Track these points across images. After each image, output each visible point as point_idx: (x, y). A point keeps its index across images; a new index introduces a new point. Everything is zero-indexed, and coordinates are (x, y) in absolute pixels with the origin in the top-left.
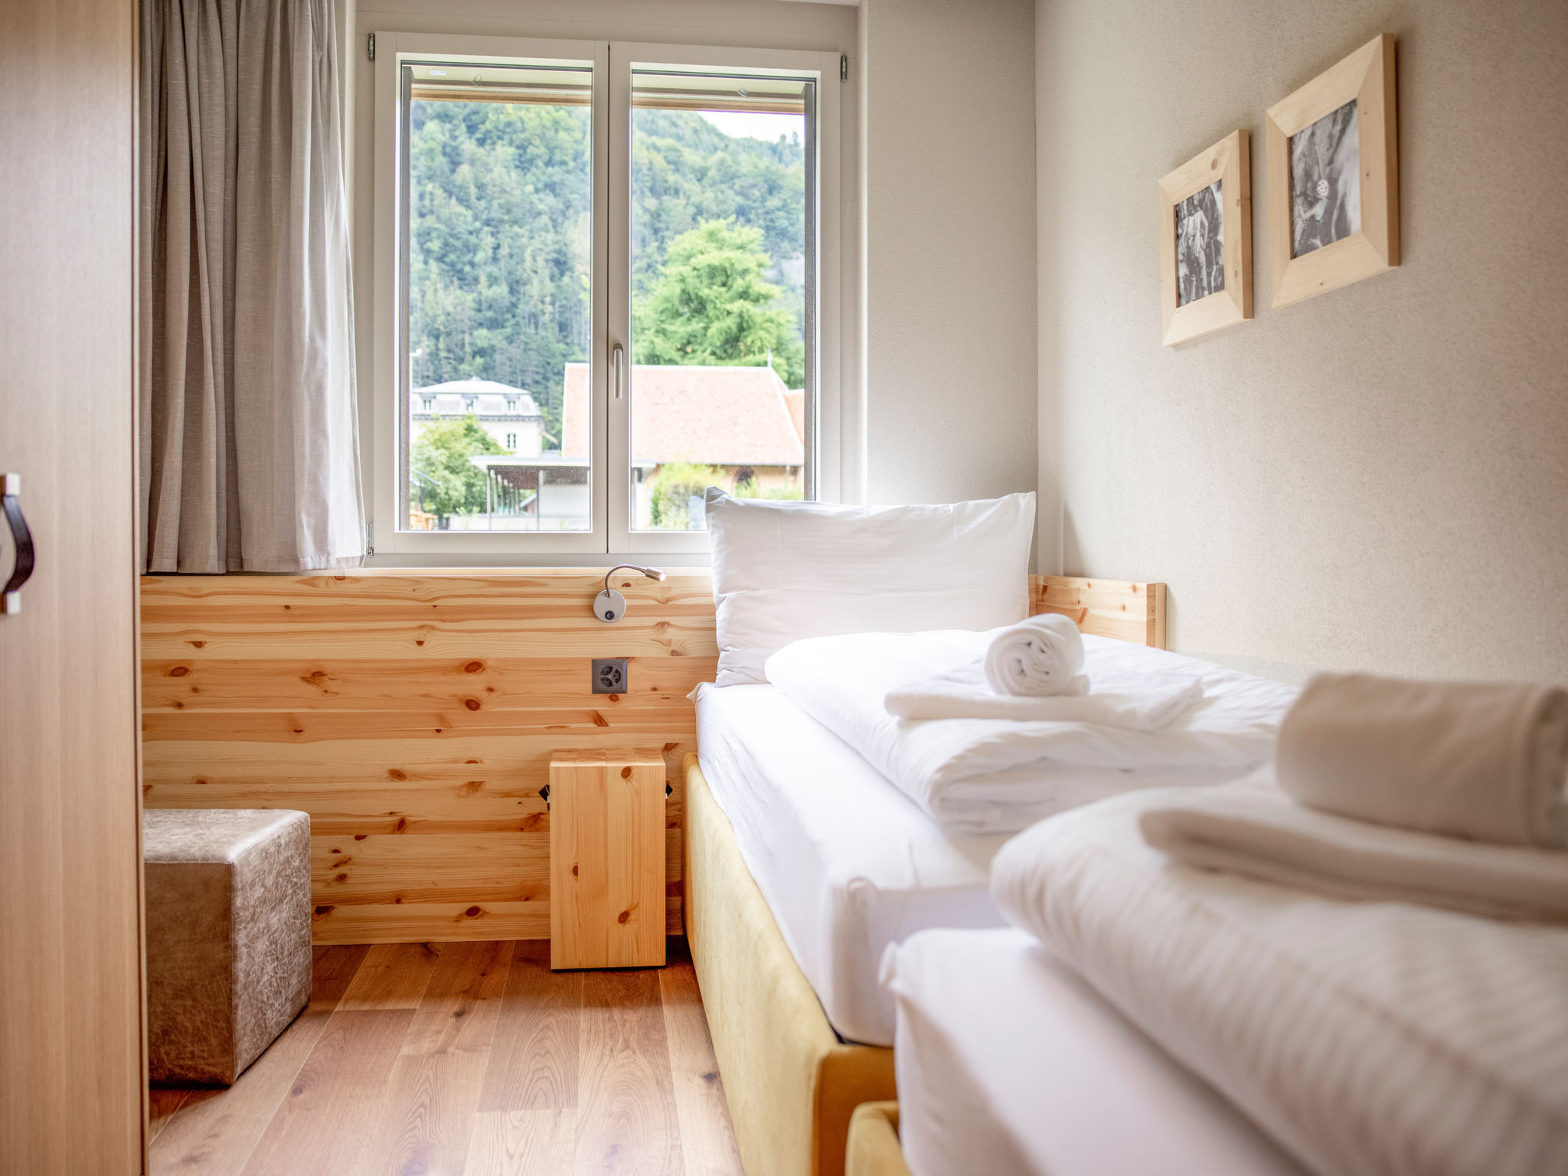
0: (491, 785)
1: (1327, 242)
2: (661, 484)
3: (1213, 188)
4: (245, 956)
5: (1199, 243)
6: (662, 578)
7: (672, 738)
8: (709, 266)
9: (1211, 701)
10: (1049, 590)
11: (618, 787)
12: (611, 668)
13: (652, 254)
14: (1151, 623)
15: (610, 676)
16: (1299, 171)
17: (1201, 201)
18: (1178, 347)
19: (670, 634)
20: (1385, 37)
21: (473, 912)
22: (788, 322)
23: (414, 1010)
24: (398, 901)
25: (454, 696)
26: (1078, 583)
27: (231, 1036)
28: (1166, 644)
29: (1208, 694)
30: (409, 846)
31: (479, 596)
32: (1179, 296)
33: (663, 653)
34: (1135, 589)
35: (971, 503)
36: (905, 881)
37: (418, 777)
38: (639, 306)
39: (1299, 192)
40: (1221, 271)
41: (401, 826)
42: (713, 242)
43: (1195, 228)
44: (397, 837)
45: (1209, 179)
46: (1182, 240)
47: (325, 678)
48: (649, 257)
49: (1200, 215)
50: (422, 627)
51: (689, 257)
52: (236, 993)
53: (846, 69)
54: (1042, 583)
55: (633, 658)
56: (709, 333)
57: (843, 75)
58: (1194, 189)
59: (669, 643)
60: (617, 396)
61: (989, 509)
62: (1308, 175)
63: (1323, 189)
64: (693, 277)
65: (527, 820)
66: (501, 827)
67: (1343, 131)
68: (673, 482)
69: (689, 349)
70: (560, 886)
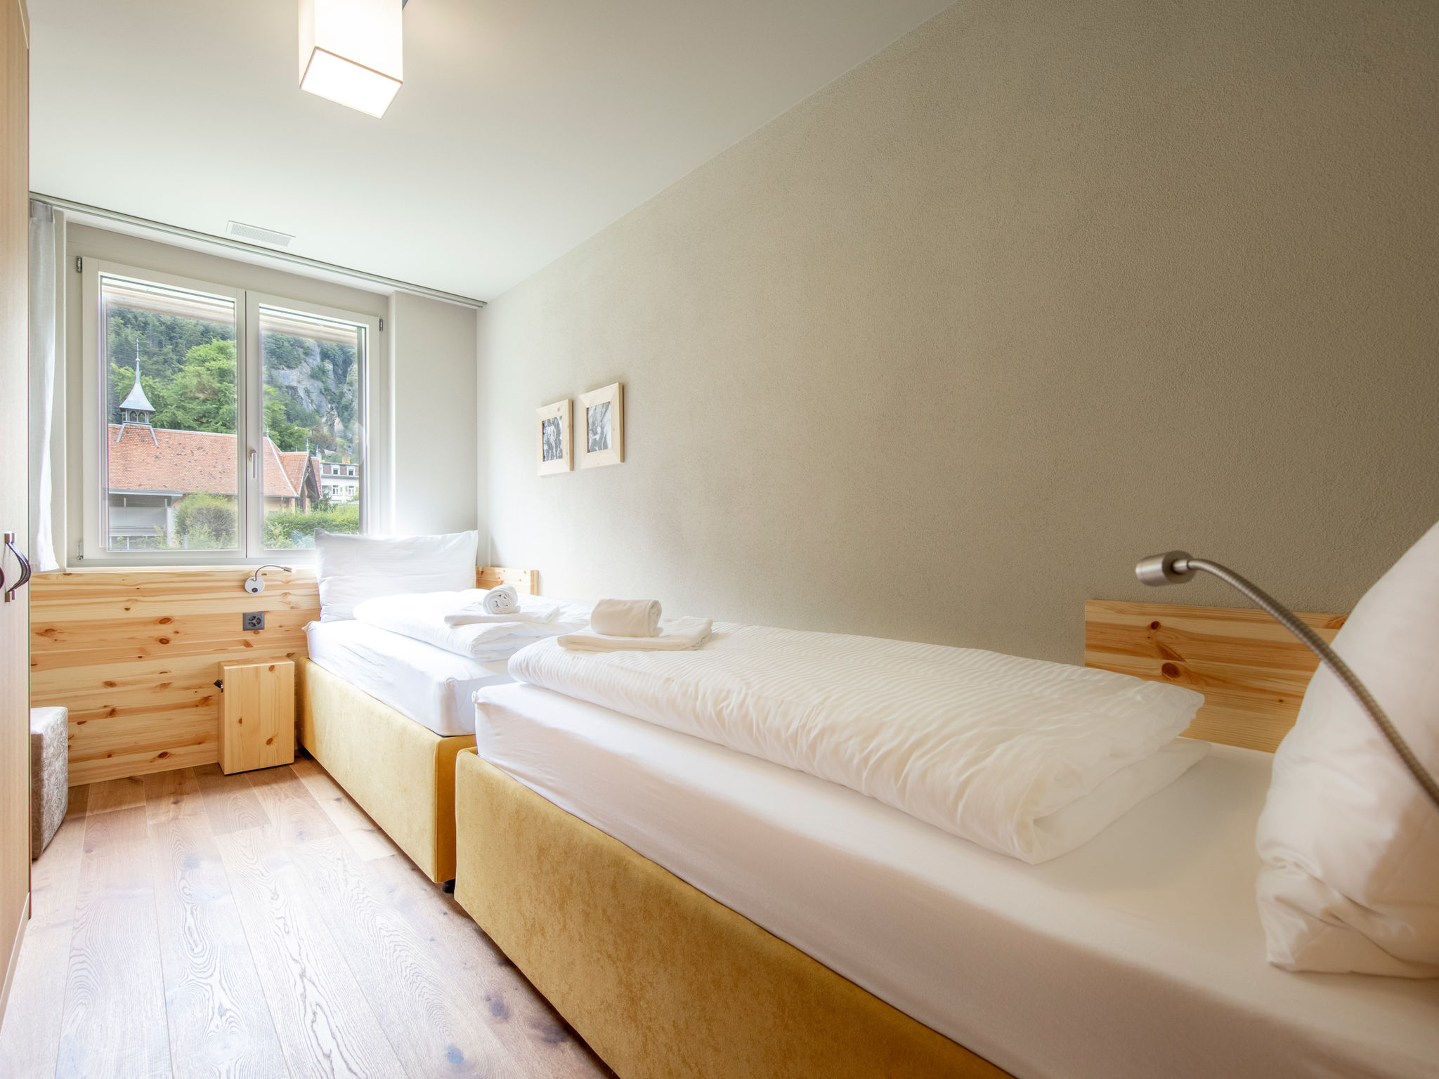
0: (176, 684)
1: (600, 449)
2: (186, 508)
3: (558, 418)
4: (47, 785)
5: (552, 439)
6: (293, 571)
7: (290, 651)
8: (219, 368)
9: (563, 613)
10: (484, 573)
11: (267, 677)
12: (255, 617)
13: (169, 353)
14: (532, 587)
15: (254, 621)
16: (590, 421)
17: (553, 422)
18: (543, 477)
19: (290, 598)
20: (619, 384)
21: (163, 755)
22: (280, 409)
23: (144, 806)
24: (109, 756)
25: (152, 637)
26: (497, 570)
27: (40, 830)
28: (538, 594)
29: (562, 611)
30: (118, 723)
31: (169, 582)
32: (544, 457)
33: (287, 608)
34: (525, 572)
35: (449, 535)
36: (467, 677)
37: (124, 684)
38: (163, 389)
39: (590, 428)
40: (561, 451)
41: (113, 713)
42: (222, 354)
43: (551, 432)
44: (110, 720)
45: (557, 415)
46: (545, 435)
47: (55, 632)
48: (165, 355)
49: (553, 427)
50: (129, 600)
51: (204, 361)
52: (43, 806)
53: (382, 326)
54: (481, 570)
55: (268, 612)
56: (221, 412)
57: (381, 329)
58: (551, 417)
59: (290, 603)
60: (254, 477)
61: (457, 538)
62: (594, 423)
63: (599, 430)
64: (207, 374)
65: (200, 701)
66: (183, 706)
67: (606, 411)
68: (197, 506)
69: (204, 420)
70: (231, 732)
